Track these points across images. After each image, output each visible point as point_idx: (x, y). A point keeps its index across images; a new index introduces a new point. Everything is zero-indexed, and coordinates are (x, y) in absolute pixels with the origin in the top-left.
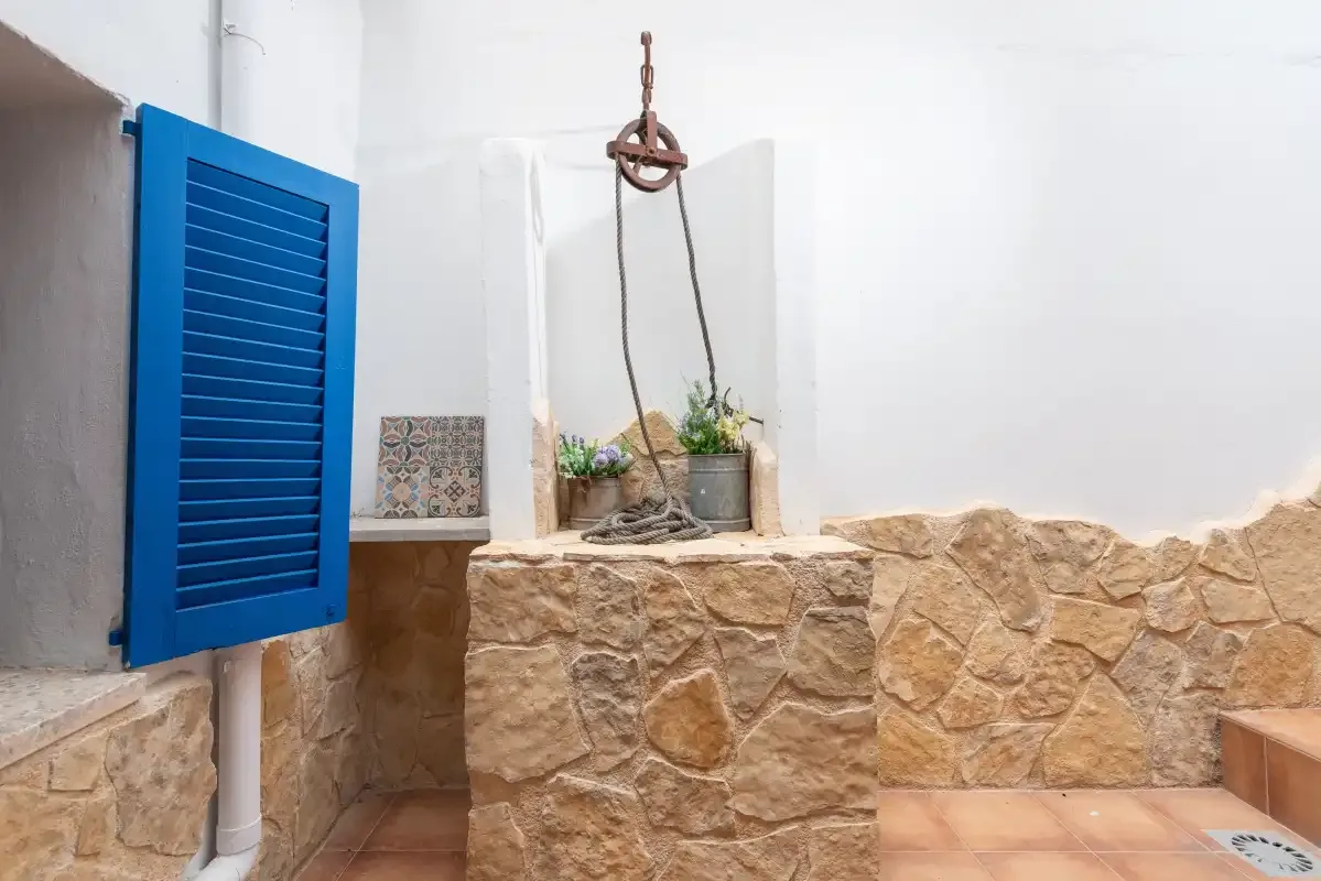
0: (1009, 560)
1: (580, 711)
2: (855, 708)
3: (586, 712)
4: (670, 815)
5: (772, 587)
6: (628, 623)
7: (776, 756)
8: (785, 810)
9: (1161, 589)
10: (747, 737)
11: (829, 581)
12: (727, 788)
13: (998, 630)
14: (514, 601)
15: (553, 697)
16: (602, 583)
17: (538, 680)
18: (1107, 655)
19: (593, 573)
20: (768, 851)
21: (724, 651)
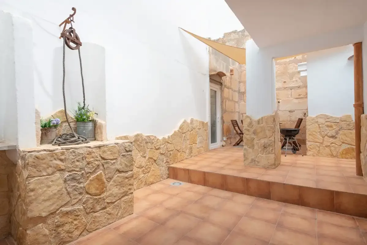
0: (142, 143)
1: (67, 190)
2: (130, 173)
3: (69, 190)
4: (92, 209)
5: (115, 150)
6: (81, 164)
7: (115, 187)
8: (117, 198)
9: (162, 146)
10: (109, 185)
11: (126, 148)
12: (105, 198)
13: (140, 157)
14: (45, 163)
15: (58, 188)
16: (74, 154)
17: (53, 185)
18: (156, 159)
19: (71, 152)
20: (113, 208)
21: (105, 166)
